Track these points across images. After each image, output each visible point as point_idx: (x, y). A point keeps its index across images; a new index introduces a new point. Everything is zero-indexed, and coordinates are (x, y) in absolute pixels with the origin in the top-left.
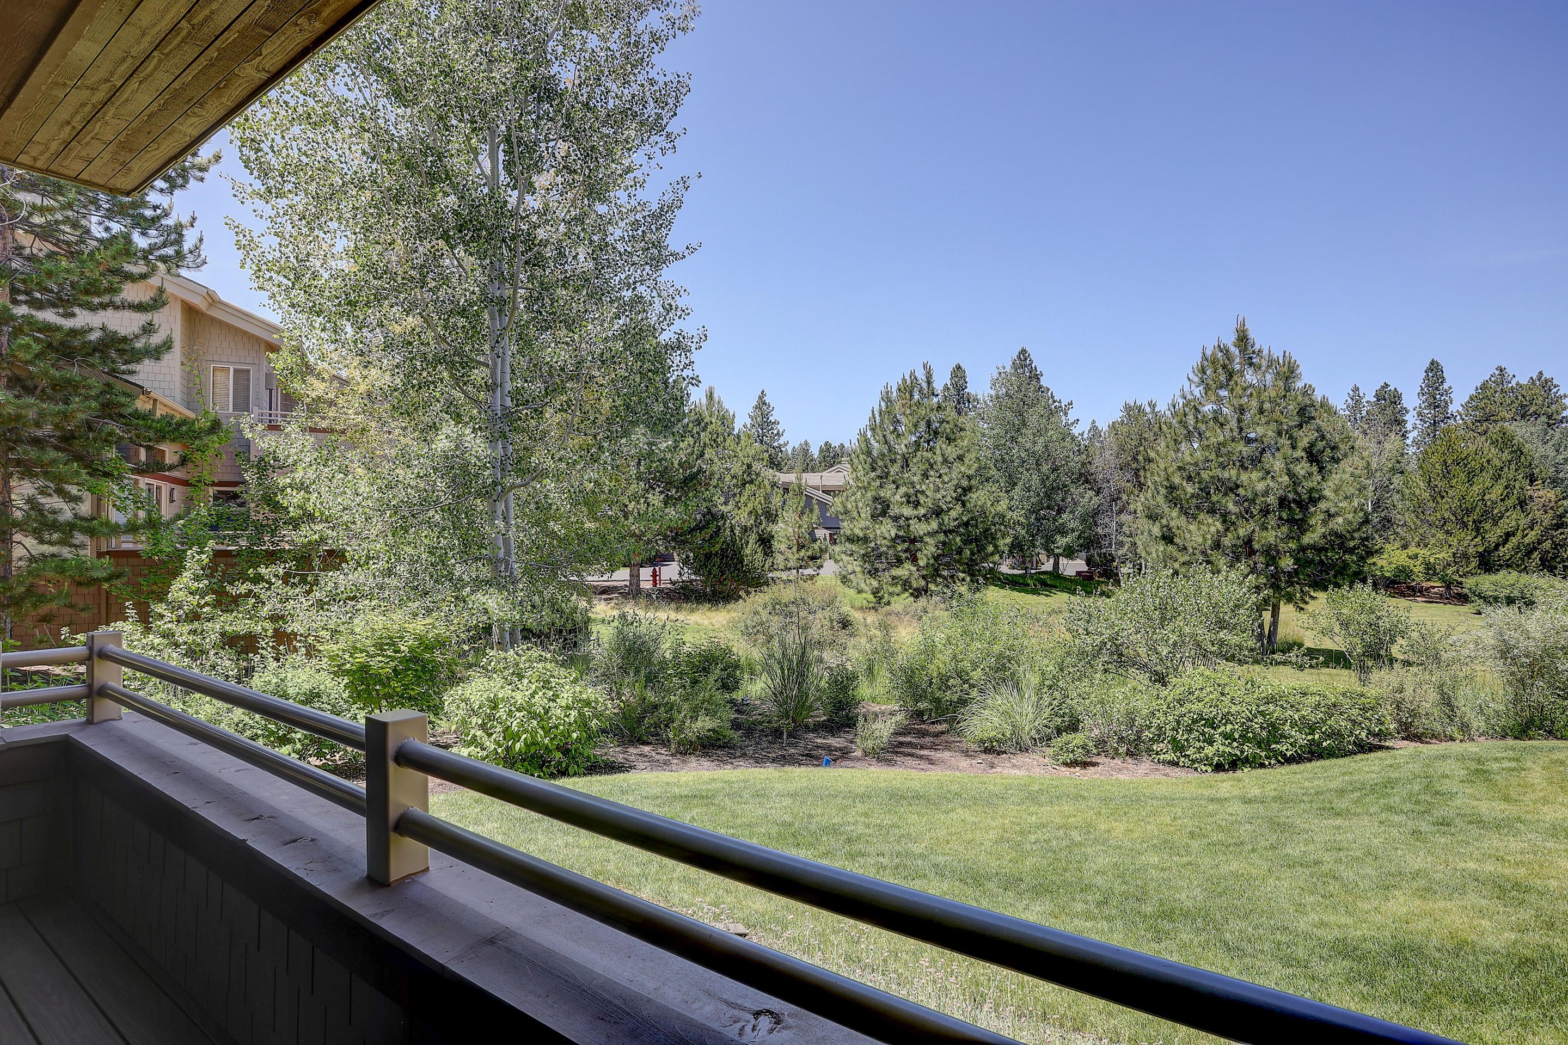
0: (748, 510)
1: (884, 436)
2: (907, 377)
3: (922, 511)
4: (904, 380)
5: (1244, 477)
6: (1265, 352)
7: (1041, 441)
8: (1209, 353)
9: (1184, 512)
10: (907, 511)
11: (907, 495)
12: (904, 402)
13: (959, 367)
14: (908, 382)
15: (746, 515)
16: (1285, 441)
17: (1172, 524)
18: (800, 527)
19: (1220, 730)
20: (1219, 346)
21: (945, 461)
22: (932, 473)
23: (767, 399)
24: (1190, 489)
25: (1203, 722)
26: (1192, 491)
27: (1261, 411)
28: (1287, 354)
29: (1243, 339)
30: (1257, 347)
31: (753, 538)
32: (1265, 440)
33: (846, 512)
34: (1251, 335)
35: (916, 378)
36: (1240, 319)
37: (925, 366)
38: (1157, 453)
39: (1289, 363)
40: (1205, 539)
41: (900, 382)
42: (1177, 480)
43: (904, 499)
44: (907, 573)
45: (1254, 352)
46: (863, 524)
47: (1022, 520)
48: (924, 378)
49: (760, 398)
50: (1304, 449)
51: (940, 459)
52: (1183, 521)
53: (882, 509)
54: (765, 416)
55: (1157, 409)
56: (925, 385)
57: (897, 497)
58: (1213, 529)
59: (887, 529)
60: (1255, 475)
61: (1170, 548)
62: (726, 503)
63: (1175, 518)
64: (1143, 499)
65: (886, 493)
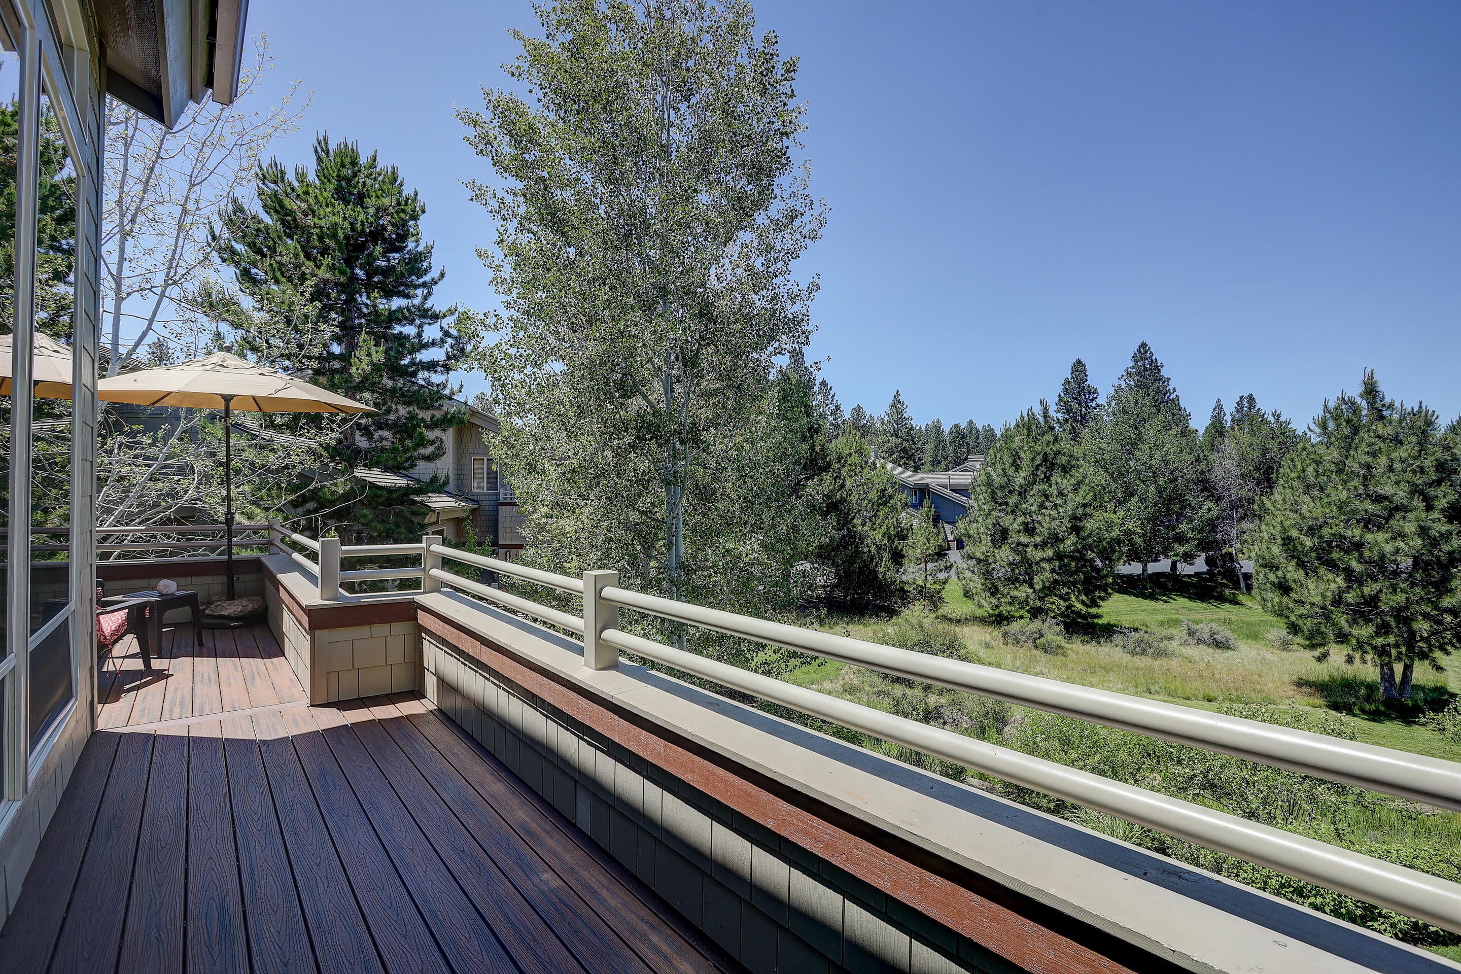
0: (882, 531)
1: (1004, 470)
2: (1025, 415)
3: (1038, 539)
4: (1022, 417)
5: (1369, 537)
6: (1397, 404)
7: (1157, 455)
8: (1332, 405)
9: (1301, 564)
10: (1024, 539)
11: (1026, 525)
12: (1022, 437)
13: (1079, 362)
14: (1026, 419)
15: (880, 536)
16: (1418, 503)
17: (1289, 576)
18: (928, 548)
19: (1309, 901)
20: (1343, 399)
21: (1061, 494)
22: (1048, 504)
23: (901, 398)
24: (1308, 543)
25: (1291, 889)
26: (1311, 545)
27: (1391, 469)
28: (1424, 408)
29: (1371, 391)
30: (1387, 401)
31: (886, 556)
32: (1395, 499)
33: (969, 536)
34: (1382, 387)
35: (1033, 414)
36: (1368, 371)
37: (1041, 402)
38: (1274, 503)
39: (1426, 416)
40: (1324, 596)
41: (1018, 419)
42: (1294, 533)
43: (1022, 528)
44: (1024, 595)
45: (1384, 405)
46: (983, 549)
47: (1138, 530)
48: (1041, 413)
49: (895, 397)
50: (1442, 511)
51: (1056, 492)
52: (1301, 574)
53: (1001, 536)
54: (900, 413)
55: (1282, 419)
56: (1041, 420)
57: (1015, 526)
58: (1333, 586)
59: (1005, 554)
60: (1381, 536)
61: (1285, 599)
62: (863, 525)
63: (1292, 573)
64: (1257, 549)
65: (1006, 521)
